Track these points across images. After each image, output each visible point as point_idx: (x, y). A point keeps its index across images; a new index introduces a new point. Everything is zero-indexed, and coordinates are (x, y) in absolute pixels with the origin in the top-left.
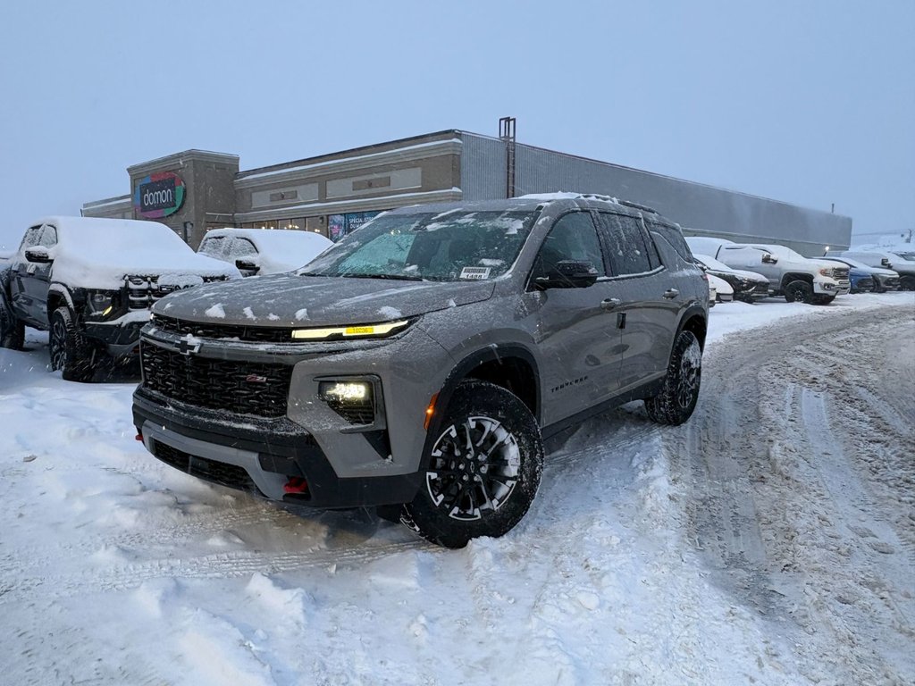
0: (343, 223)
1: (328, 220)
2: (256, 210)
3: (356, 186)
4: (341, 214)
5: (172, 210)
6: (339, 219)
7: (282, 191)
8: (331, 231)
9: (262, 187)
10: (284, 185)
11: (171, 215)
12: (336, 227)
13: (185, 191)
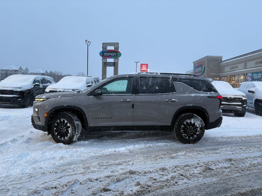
0: (251, 76)
1: (246, 75)
2: (226, 72)
3: (256, 63)
4: (251, 73)
5: (201, 73)
6: (250, 74)
7: (233, 66)
8: (247, 79)
9: (227, 65)
10: (234, 64)
11: (201, 75)
12: (249, 77)
13: (205, 68)
